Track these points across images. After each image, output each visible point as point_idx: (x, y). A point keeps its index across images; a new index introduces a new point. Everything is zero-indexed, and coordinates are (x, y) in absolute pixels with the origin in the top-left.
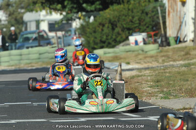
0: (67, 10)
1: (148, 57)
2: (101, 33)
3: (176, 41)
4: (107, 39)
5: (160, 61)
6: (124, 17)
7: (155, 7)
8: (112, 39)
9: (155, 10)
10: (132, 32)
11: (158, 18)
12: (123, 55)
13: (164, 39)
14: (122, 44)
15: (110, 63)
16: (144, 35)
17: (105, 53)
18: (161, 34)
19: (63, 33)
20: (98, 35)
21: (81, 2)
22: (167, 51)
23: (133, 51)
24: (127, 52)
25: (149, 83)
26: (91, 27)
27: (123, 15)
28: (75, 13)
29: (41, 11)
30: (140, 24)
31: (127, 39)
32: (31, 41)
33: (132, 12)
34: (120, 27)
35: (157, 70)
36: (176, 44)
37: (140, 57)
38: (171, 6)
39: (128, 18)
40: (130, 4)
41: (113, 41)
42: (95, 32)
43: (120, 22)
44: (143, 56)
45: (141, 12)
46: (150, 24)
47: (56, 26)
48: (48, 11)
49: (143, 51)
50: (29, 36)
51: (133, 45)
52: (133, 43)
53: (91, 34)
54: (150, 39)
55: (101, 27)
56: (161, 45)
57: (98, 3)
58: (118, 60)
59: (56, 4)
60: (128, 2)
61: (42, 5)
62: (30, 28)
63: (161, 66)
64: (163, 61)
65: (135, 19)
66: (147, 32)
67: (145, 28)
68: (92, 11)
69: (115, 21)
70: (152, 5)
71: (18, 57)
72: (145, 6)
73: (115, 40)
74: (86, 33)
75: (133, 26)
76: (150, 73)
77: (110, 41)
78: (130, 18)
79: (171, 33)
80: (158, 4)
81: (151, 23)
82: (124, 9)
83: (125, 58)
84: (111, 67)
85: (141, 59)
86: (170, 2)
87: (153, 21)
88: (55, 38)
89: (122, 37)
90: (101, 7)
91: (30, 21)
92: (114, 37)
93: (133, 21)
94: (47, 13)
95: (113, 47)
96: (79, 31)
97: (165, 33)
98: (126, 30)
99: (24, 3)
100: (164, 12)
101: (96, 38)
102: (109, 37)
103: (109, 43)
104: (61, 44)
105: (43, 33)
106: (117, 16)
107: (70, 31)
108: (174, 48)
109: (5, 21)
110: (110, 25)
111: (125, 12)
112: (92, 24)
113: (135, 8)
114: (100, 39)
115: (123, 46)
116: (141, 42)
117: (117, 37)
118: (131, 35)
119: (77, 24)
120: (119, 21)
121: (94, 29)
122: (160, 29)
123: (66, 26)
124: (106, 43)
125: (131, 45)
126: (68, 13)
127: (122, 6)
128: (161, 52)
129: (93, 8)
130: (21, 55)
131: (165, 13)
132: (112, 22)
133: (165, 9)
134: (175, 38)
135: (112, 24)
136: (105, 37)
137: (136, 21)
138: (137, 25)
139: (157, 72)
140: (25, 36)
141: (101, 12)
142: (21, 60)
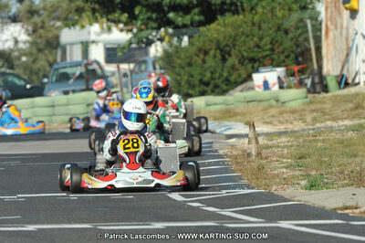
0: (139, 23)
1: (286, 112)
2: (202, 67)
3: (339, 83)
4: (212, 79)
5: (309, 119)
6: (243, 38)
7: (301, 20)
8: (222, 79)
9: (301, 24)
10: (259, 66)
11: (307, 40)
12: (241, 107)
13: (317, 80)
14: (239, 88)
15: (216, 123)
16: (280, 71)
17: (208, 105)
18: (312, 70)
19: (132, 66)
20: (196, 71)
21: (166, 9)
22: (322, 102)
23: (260, 101)
24: (248, 102)
25: (285, 160)
26: (183, 56)
27: (243, 34)
28: (153, 29)
29: (91, 24)
30: (272, 50)
31: (249, 78)
32: (71, 81)
33: (260, 28)
34: (237, 56)
35: (302, 135)
36: (340, 88)
37: (273, 111)
38: (332, 19)
39: (252, 39)
40: (256, 14)
41: (223, 82)
42: (190, 65)
43: (237, 47)
44: (278, 110)
45: (275, 28)
46: (292, 52)
47: (119, 54)
48: (105, 26)
49: (277, 101)
50: (69, 71)
51: (259, 90)
52: (259, 87)
53: (183, 68)
54: (291, 78)
55: (202, 56)
56: (312, 90)
57: (196, 10)
58: (231, 117)
59: (118, 11)
60: (252, 9)
61: (93, 14)
62: (71, 55)
63: (309, 129)
64: (315, 120)
65: (264, 42)
66: (286, 66)
67: (282, 57)
68: (185, 26)
69: (227, 45)
70: (295, 16)
71: (48, 111)
72: (284, 17)
73: (227, 81)
74: (174, 67)
75: (260, 55)
76: (288, 141)
77: (219, 82)
78: (256, 39)
79: (330, 68)
80: (306, 14)
81: (294, 48)
82: (246, 23)
83: (244, 114)
84: (218, 131)
85: (273, 116)
86: (329, 10)
87: (298, 46)
88: (117, 75)
89: (240, 76)
90: (202, 18)
91: (72, 44)
92: (225, 74)
93: (261, 45)
94: (103, 29)
95: (224, 92)
96: (161, 62)
97: (320, 67)
98: (247, 61)
99: (60, 10)
100: (317, 28)
101: (192, 76)
102: (217, 74)
103: (216, 86)
104: (127, 87)
105: (94, 66)
106: (230, 37)
107: (145, 62)
108: (335, 97)
109: (25, 42)
110: (218, 51)
111: (246, 29)
112: (186, 49)
113: (265, 22)
114: (199, 78)
115: (241, 91)
116: (274, 84)
117: (231, 75)
118: (257, 71)
119: (157, 50)
120: (234, 46)
121: (188, 60)
122: (311, 60)
123: (137, 52)
124: (211, 86)
125: (257, 89)
126: (140, 30)
127: (241, 17)
128: (311, 103)
129: (187, 20)
130: (53, 106)
131: (320, 30)
132: (221, 46)
133: (321, 24)
134: (337, 77)
135: (221, 50)
136: (208, 75)
137: (266, 45)
138: (268, 53)
139: (301, 140)
140: (61, 71)
141: (202, 29)
142: (53, 115)
